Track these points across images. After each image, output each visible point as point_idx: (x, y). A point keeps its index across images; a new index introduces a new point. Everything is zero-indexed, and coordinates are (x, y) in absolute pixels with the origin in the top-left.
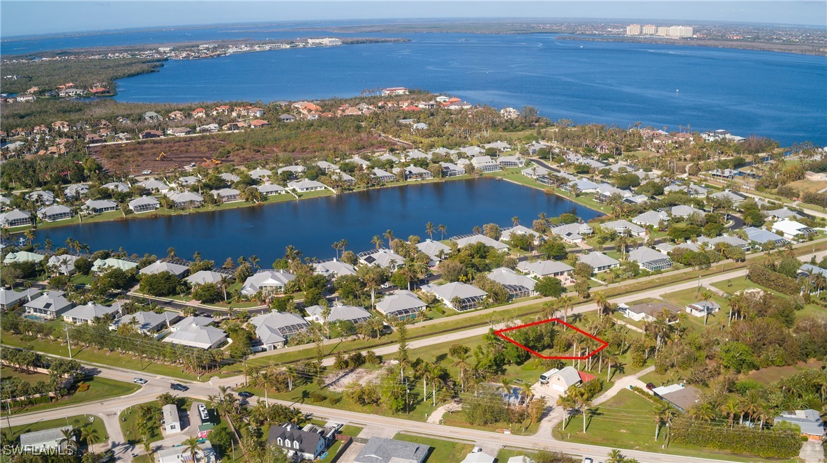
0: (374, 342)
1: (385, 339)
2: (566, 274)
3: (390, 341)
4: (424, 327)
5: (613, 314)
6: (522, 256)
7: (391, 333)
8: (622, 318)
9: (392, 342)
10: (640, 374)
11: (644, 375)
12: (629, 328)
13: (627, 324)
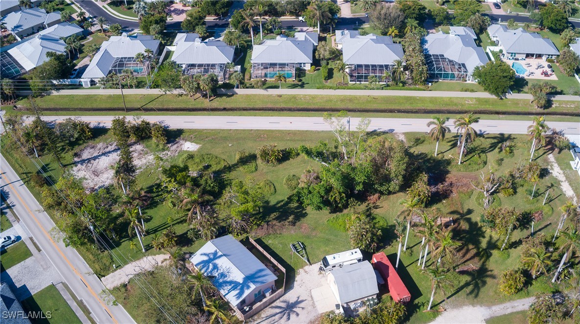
0: (202, 103)
1: (218, 102)
2: (544, 58)
3: (222, 107)
4: (280, 96)
5: (559, 153)
6: (514, 13)
7: (232, 95)
8: (565, 166)
9: (225, 109)
10: (500, 310)
11: (504, 313)
12: (564, 190)
13: (565, 181)
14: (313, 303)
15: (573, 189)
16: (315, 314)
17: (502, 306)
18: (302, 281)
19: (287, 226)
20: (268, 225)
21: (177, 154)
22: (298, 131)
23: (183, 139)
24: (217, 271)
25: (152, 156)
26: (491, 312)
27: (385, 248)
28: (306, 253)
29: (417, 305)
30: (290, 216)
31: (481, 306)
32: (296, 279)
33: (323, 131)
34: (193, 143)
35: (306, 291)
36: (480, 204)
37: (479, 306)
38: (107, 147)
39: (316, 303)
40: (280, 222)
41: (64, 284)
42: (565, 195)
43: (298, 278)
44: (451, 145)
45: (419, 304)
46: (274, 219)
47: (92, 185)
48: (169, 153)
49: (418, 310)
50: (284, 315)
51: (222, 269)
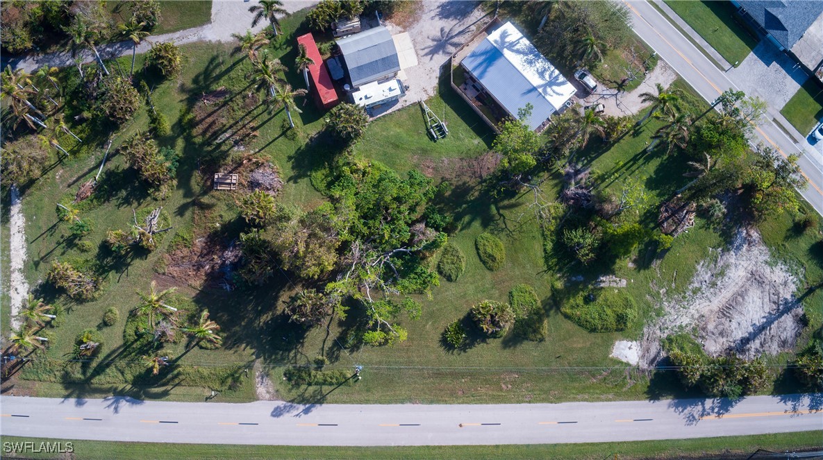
10: (189, 36)
11: (185, 31)
12: (25, 250)
13: (14, 272)
14: (415, 47)
15: (10, 251)
16: (413, 30)
17: (185, 41)
18: (430, 78)
19: (454, 175)
20: (481, 177)
21: (645, 330)
22: (446, 402)
23: (643, 371)
24: (538, 69)
25: (684, 324)
26: (201, 33)
27: (319, 132)
28: (426, 123)
29: (288, 46)
30: (449, 195)
31: (210, 41)
32: (437, 81)
33: (402, 403)
34: (624, 360)
35: (424, 63)
36: (165, 219)
37: (213, 41)
38: (762, 345)
39: (412, 46)
40: (464, 183)
41: (723, 69)
42: (27, 240)
43: (435, 82)
44: (178, 366)
45: (285, 46)
46: (473, 188)
47: (755, 250)
48: (658, 332)
49: (289, 38)
50: (449, 33)
51: (532, 70)
